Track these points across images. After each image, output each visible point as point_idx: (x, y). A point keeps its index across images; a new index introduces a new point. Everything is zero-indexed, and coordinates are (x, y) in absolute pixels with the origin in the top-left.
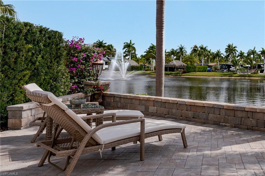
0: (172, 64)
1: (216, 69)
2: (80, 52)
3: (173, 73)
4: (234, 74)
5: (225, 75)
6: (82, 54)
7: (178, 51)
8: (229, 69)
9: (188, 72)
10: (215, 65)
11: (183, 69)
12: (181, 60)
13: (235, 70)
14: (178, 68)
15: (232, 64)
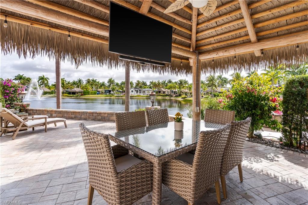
0: (74, 90)
1: (102, 93)
2: (11, 87)
3: (74, 95)
4: (113, 95)
5: (107, 96)
6: (12, 88)
7: (78, 82)
8: (110, 93)
9: (84, 95)
10: (102, 90)
11: (81, 93)
12: (80, 87)
13: (113, 93)
14: (77, 93)
15: (111, 90)
